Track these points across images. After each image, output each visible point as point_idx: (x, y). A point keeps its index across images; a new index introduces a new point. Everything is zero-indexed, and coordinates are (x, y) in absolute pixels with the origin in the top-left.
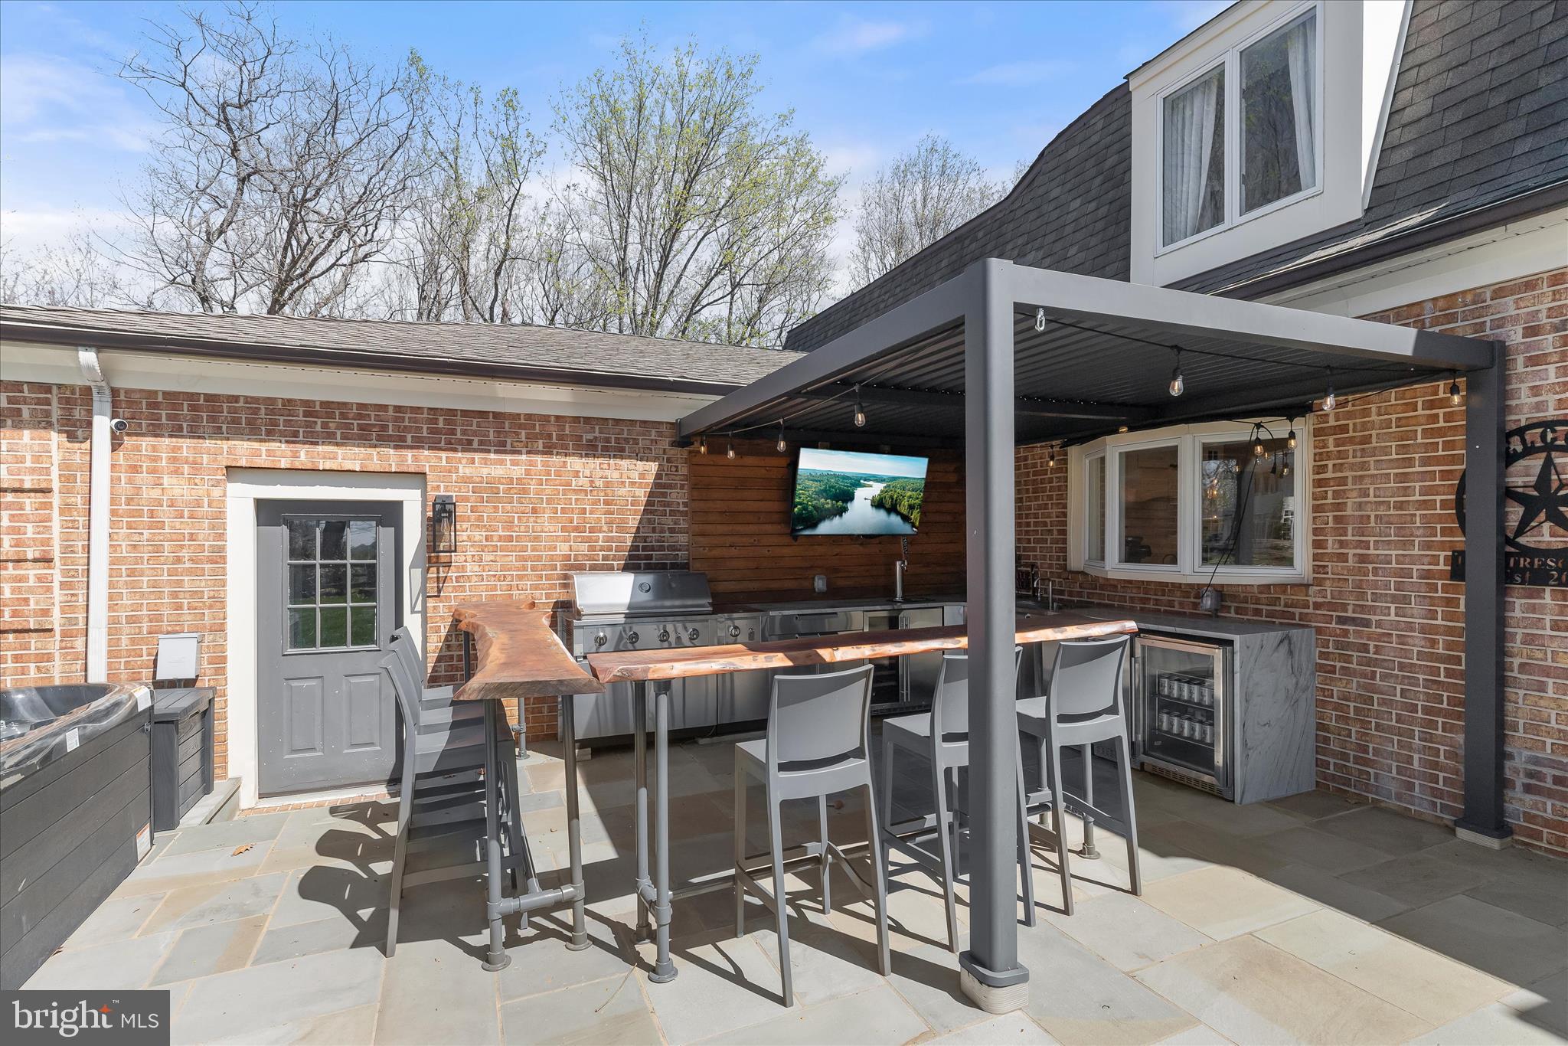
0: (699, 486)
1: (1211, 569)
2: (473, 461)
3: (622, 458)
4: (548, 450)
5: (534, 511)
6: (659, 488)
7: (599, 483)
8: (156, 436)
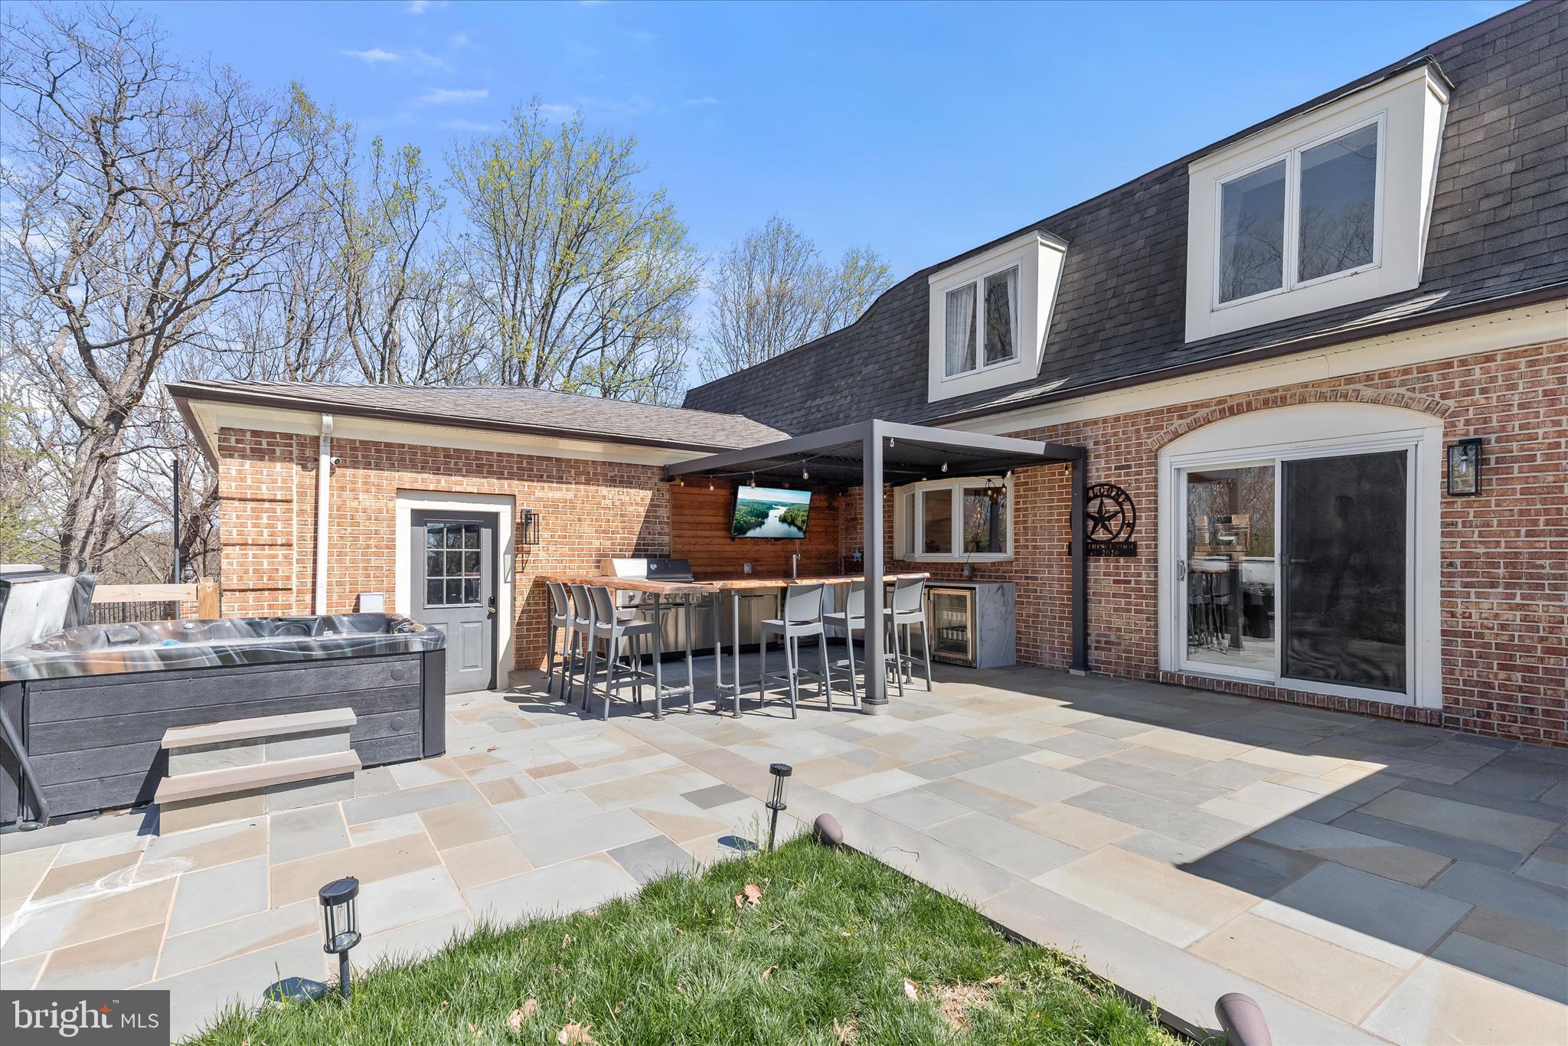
0: (676, 507)
1: (967, 554)
2: (543, 488)
3: (631, 488)
4: (587, 483)
5: (579, 520)
6: (653, 507)
7: (617, 503)
8: (355, 468)
